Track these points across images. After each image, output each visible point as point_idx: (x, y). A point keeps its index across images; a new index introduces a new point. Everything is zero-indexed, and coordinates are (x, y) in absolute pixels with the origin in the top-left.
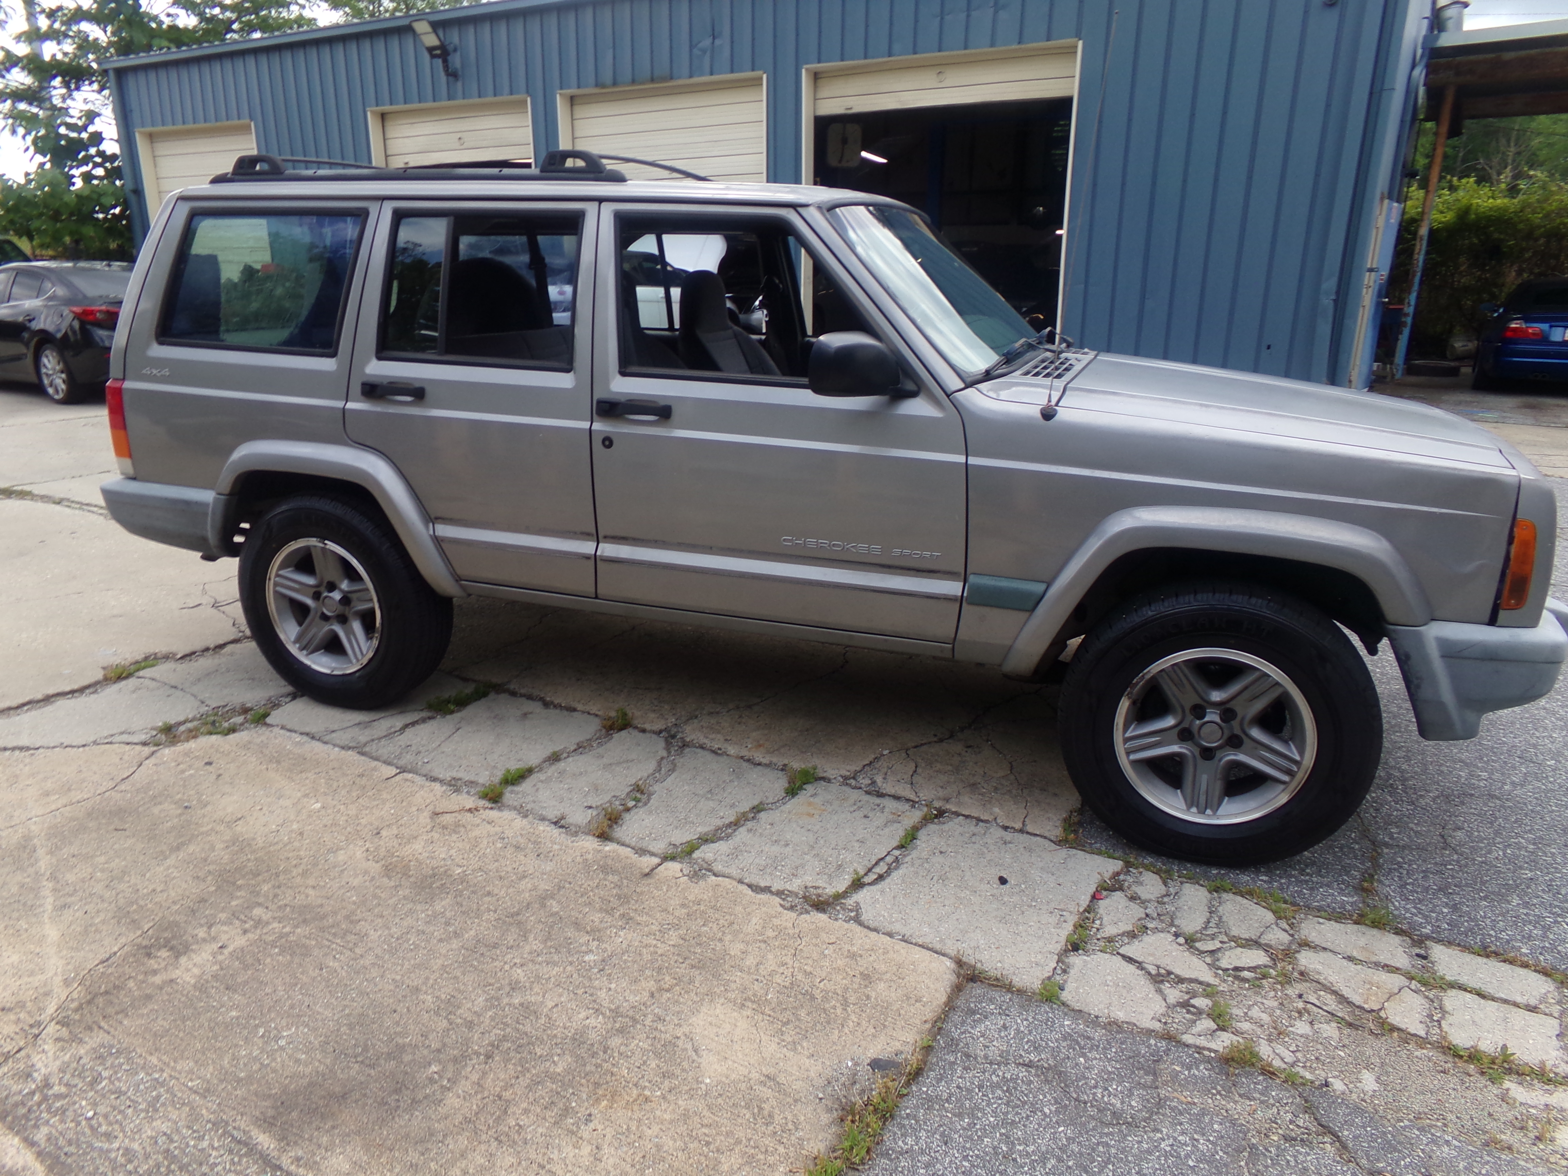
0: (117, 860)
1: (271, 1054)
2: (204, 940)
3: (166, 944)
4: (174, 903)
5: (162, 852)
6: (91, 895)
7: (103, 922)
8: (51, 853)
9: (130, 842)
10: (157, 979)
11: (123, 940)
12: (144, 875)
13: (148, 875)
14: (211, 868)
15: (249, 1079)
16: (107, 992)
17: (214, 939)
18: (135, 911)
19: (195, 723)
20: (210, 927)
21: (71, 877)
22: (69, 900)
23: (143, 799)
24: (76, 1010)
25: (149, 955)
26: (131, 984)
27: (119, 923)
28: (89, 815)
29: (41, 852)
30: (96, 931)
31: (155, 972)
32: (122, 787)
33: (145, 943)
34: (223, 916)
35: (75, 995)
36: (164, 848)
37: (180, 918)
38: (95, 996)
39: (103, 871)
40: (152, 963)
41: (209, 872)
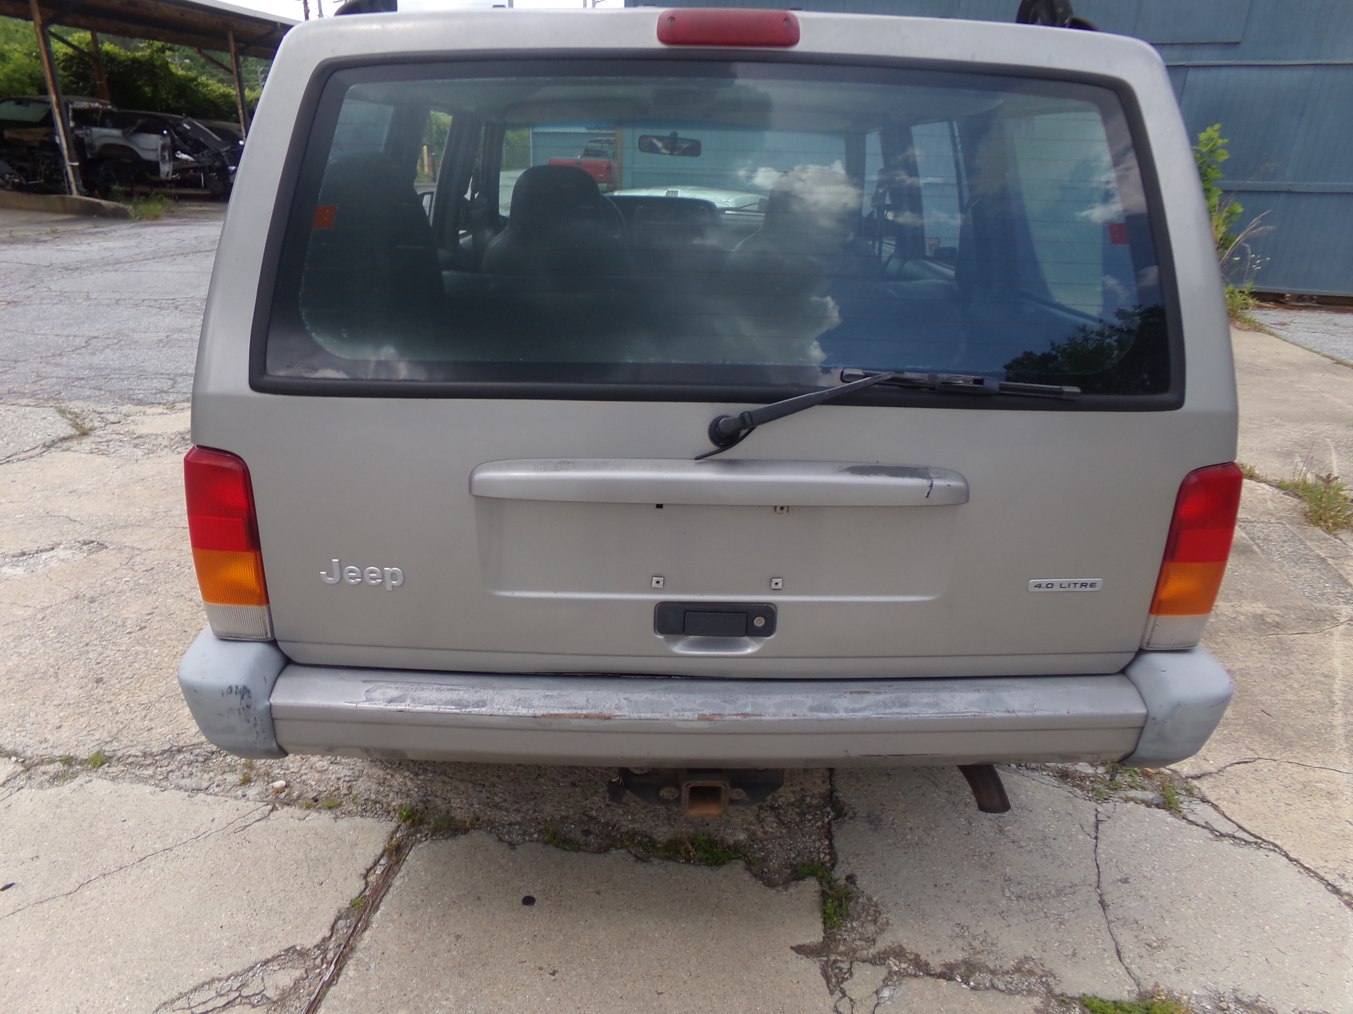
0: (1277, 688)
1: (1237, 566)
2: (1242, 614)
3: (1265, 623)
4: (1250, 640)
5: (1242, 675)
6: (1305, 674)
7: (1301, 653)
8: (1332, 727)
9: (1264, 698)
10: (1277, 612)
11: (1291, 637)
12: (1262, 666)
13: (1259, 665)
14: (1214, 645)
15: (1252, 565)
16: (1309, 620)
17: (1236, 612)
18: (1277, 648)
19: (1132, 793)
20: (1235, 618)
21: (1319, 696)
22: (1322, 679)
23: (1236, 731)
24: (1327, 620)
25: (1278, 623)
26: (1293, 616)
27: (1291, 648)
28: (1290, 744)
29: (1340, 731)
30: (1307, 651)
31: (1277, 615)
32: (1250, 754)
33: (1278, 630)
34: (1224, 618)
35: (1327, 627)
36: (1238, 678)
37: (1250, 630)
38: (1315, 621)
39: (1291, 687)
40: (1277, 619)
41: (1217, 644)
